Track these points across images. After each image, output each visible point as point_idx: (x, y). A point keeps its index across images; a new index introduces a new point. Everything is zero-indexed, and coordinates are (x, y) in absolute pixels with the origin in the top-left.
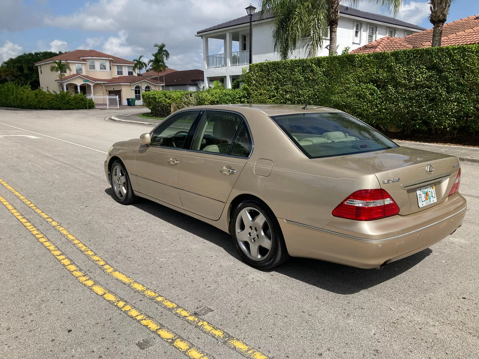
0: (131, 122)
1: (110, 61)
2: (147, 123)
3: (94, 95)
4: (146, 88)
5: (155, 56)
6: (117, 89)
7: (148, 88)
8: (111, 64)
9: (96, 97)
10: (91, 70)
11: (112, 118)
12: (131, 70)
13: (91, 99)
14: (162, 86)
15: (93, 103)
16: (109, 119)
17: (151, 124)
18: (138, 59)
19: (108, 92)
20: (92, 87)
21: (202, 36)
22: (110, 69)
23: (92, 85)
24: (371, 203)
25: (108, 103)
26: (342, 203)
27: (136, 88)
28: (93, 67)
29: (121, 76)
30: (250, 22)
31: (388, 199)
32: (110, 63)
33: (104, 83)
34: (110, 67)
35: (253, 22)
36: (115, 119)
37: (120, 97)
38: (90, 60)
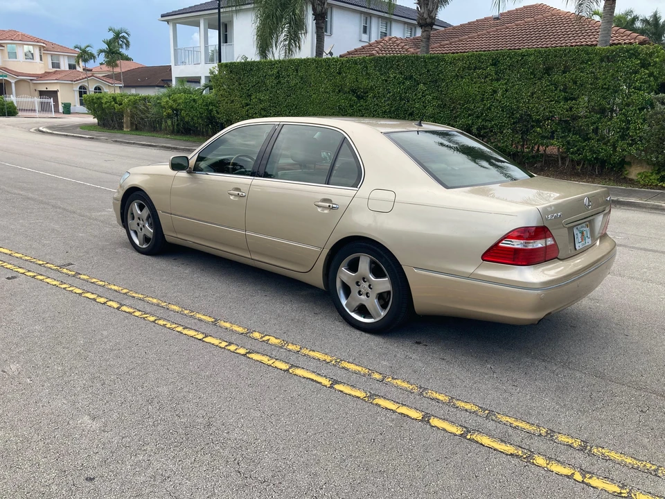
0: (67, 135)
1: (41, 48)
2: (87, 136)
3: (17, 96)
4: (95, 89)
5: (109, 43)
6: (51, 88)
7: (98, 89)
8: (42, 52)
9: (19, 99)
10: (11, 60)
11: (41, 129)
12: (73, 62)
13: (12, 103)
14: (120, 87)
15: (15, 108)
16: (36, 130)
17: (93, 138)
18: (83, 47)
19: (37, 93)
20: (13, 85)
21: (168, 21)
22: (41, 60)
23: (13, 81)
24: (529, 243)
25: (37, 107)
26: (496, 245)
27: (80, 88)
28: (13, 55)
29: (58, 69)
30: (219, 8)
31: (549, 239)
32: (40, 50)
33: (31, 80)
34: (41, 56)
35: (222, 8)
36: (44, 130)
37: (56, 101)
38: (8, 45)
